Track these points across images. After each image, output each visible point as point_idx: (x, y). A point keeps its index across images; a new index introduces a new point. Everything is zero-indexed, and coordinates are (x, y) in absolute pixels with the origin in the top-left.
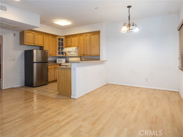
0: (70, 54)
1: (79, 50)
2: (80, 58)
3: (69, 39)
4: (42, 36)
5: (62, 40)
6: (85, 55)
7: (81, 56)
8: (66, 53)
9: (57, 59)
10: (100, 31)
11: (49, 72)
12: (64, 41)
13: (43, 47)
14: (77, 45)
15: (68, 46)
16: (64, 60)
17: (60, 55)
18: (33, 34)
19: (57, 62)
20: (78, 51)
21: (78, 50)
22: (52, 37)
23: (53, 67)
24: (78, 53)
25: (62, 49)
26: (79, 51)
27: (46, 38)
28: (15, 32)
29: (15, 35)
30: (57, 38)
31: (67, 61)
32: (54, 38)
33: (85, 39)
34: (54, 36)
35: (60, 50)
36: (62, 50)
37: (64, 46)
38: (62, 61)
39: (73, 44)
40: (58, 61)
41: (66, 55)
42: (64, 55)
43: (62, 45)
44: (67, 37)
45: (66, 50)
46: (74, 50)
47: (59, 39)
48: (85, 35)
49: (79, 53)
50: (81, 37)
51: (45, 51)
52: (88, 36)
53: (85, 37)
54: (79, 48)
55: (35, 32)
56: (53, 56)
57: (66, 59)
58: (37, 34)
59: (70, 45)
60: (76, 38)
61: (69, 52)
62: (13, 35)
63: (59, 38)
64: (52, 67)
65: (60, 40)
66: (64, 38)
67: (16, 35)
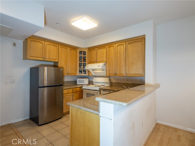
0: (94, 73)
1: (108, 67)
2: (108, 78)
3: (94, 52)
4: (56, 48)
5: (84, 53)
6: (118, 75)
7: (110, 76)
8: (89, 71)
9: (78, 79)
10: (145, 35)
11: (64, 99)
12: (86, 56)
13: (57, 63)
14: (105, 59)
15: (91, 61)
16: (86, 81)
17: (81, 73)
18: (42, 44)
19: (78, 84)
20: (106, 69)
21: (106, 66)
22: (70, 50)
23: (72, 91)
24: (106, 71)
25: (84, 66)
26: (108, 69)
27: (62, 50)
28: (15, 41)
29: (14, 44)
30: (78, 51)
31: (91, 81)
32: (73, 51)
33: (118, 50)
34: (74, 48)
35: (82, 67)
36: (84, 68)
37: (87, 62)
38: (83, 83)
39: (99, 60)
40: (79, 82)
41: (89, 74)
42: (87, 75)
43: (85, 60)
44: (90, 49)
45: (89, 67)
46: (100, 67)
47: (81, 52)
48: (117, 45)
49: (108, 72)
50: (112, 48)
51: (60, 68)
52: (122, 46)
53: (118, 47)
54: (107, 64)
55: (45, 41)
56: (72, 75)
57: (89, 79)
58: (49, 45)
59: (95, 60)
60: (104, 51)
61: (93, 70)
62: (12, 44)
63: (80, 50)
64: (69, 92)
65: (82, 54)
66: (86, 51)
67: (17, 45)
